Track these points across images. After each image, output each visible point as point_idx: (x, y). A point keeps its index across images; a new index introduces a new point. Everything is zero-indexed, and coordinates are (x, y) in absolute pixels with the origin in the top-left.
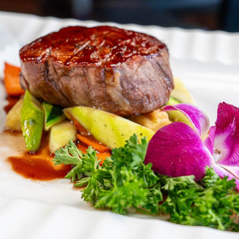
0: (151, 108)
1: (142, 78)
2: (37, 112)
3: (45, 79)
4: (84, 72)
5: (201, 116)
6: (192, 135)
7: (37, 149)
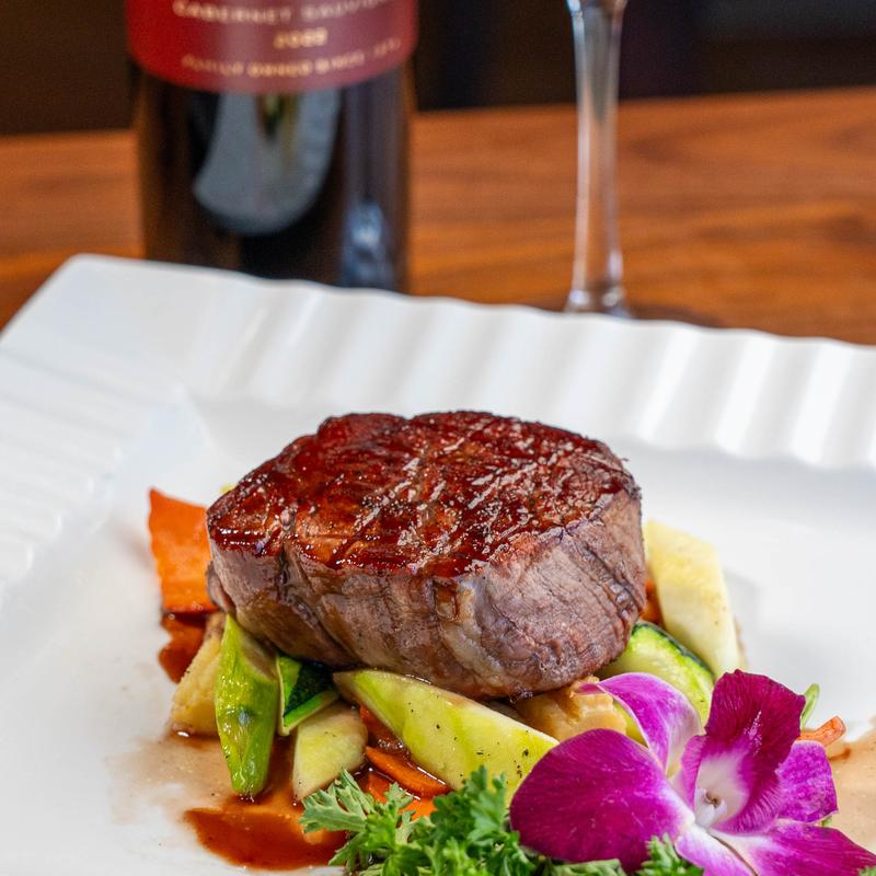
0: (565, 675)
1: (537, 598)
2: (259, 688)
3: (279, 598)
4: (380, 585)
5: (674, 710)
6: (634, 761)
7: (260, 787)
